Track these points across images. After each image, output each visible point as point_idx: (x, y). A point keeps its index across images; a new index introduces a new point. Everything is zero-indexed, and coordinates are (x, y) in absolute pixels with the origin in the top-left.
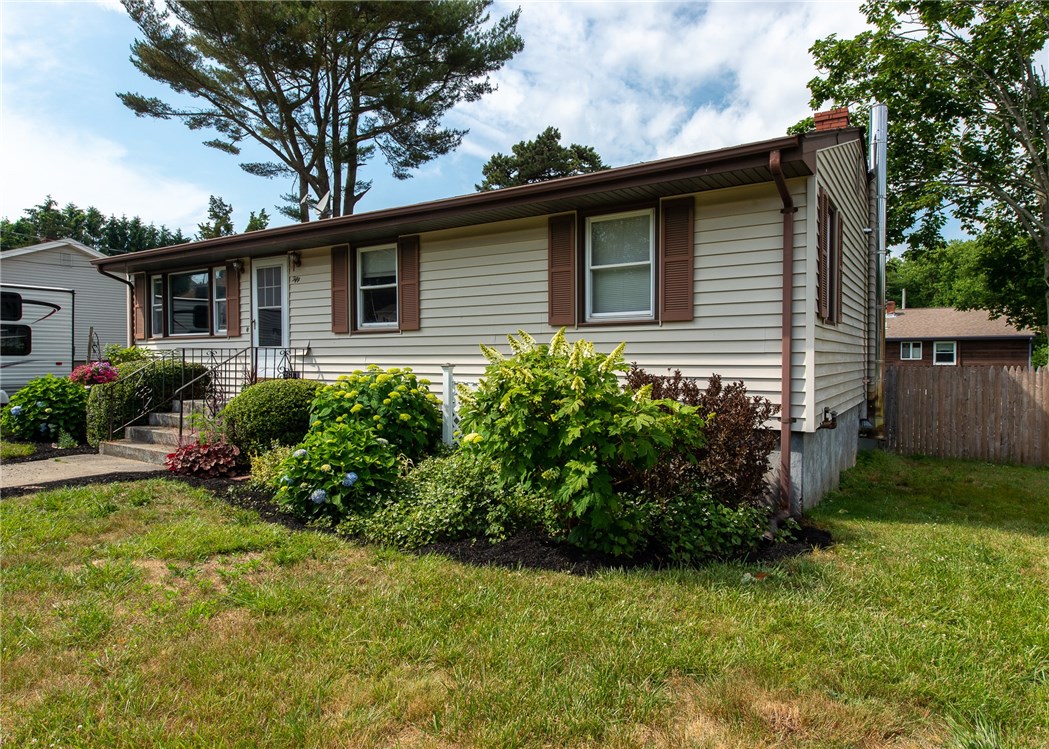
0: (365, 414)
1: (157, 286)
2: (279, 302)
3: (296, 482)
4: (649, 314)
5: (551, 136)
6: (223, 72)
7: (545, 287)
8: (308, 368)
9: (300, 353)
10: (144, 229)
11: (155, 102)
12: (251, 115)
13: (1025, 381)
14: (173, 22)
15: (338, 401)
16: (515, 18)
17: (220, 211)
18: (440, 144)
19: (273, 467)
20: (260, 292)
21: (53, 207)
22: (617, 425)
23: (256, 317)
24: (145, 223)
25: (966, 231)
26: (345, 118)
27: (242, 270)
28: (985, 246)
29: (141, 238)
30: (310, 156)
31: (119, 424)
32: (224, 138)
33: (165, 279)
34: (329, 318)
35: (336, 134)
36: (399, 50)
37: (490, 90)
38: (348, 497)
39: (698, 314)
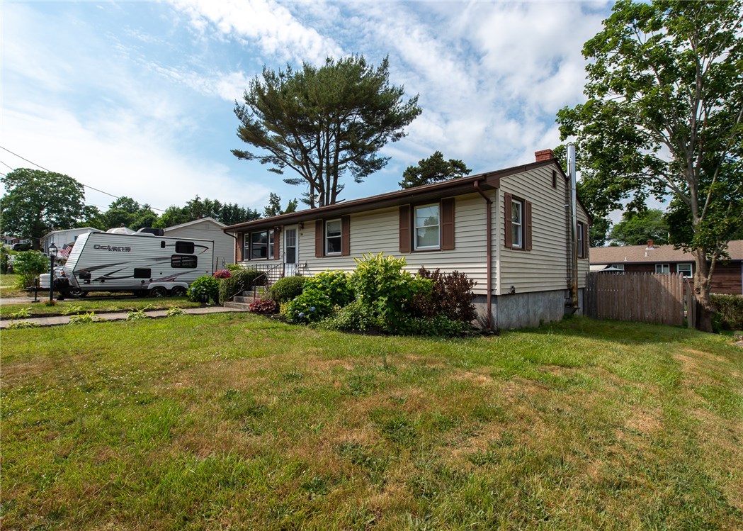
0: (323, 288)
1: (246, 238)
2: (295, 245)
3: (295, 310)
4: (438, 247)
5: (438, 156)
6: (277, 137)
7: (398, 236)
8: (306, 272)
9: (302, 266)
10: (239, 210)
11: (247, 153)
12: (288, 156)
13: (663, 280)
14: (256, 118)
15: (314, 283)
16: (416, 99)
17: (275, 200)
18: (377, 165)
19: (285, 308)
20: (287, 240)
21: (199, 200)
22: (394, 284)
23: (285, 251)
24: (240, 207)
25: (658, 200)
26: (332, 154)
27: (280, 231)
28: (672, 208)
29: (238, 214)
30: (315, 174)
31: (231, 295)
32: (277, 167)
33: (249, 235)
34: (314, 251)
35: (328, 163)
36: (359, 119)
37: (404, 136)
38: (312, 315)
39: (456, 246)
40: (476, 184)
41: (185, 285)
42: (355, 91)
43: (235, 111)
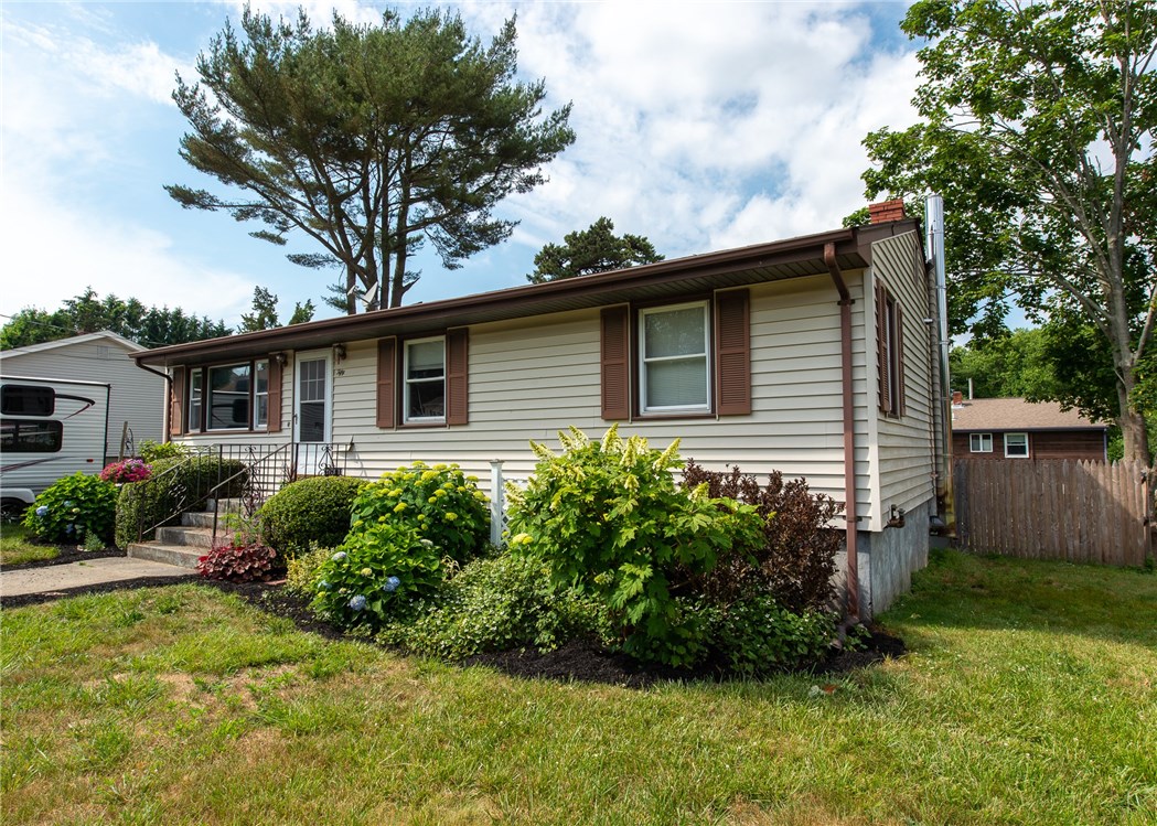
0: (409, 513)
1: (196, 379)
2: (322, 396)
3: (335, 587)
4: (705, 408)
5: (603, 226)
6: (272, 164)
7: (598, 379)
8: (350, 464)
9: (342, 448)
10: (186, 321)
11: (203, 194)
12: (299, 206)
13: (1101, 476)
14: (224, 116)
15: (381, 499)
16: (567, 111)
17: (264, 302)
18: (490, 234)
19: (311, 570)
20: (303, 386)
21: (93, 298)
22: (672, 526)
23: (298, 411)
24: (187, 314)
25: (1030, 319)
26: (395, 209)
27: (285, 363)
28: (1051, 335)
29: (182, 330)
30: (358, 247)
31: (149, 524)
32: (271, 229)
33: (204, 372)
34: (374, 413)
35: (385, 225)
36: (450, 142)
37: (542, 182)
38: (389, 603)
39: (755, 408)
40: (829, 251)
41: (25, 493)
42: (448, 80)
43: (174, 96)
